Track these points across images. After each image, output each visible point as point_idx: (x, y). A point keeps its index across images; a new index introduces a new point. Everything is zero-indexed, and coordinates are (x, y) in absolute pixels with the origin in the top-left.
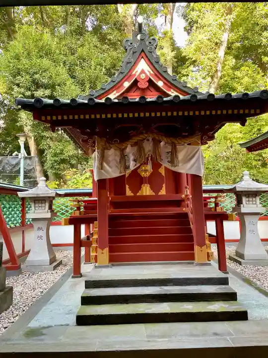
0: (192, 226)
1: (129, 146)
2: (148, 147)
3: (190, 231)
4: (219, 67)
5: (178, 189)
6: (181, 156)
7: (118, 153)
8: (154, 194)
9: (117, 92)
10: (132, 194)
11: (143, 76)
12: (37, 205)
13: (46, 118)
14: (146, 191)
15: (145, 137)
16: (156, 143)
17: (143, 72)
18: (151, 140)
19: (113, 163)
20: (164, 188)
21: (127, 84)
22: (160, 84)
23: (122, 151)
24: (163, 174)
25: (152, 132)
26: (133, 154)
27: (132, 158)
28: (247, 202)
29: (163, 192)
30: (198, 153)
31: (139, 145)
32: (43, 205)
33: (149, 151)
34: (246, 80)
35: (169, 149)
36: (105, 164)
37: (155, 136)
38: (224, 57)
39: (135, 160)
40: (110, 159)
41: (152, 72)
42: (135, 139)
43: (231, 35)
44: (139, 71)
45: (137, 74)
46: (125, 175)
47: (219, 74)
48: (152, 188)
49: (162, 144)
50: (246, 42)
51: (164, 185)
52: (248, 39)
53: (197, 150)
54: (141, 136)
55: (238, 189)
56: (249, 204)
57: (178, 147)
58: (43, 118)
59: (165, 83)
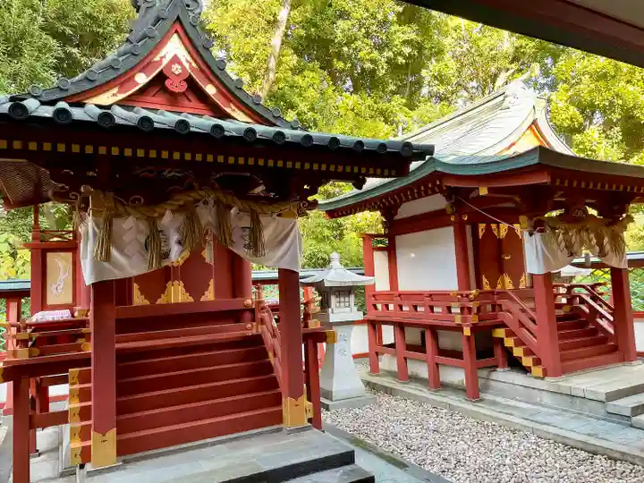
1: (168, 213)
2: (207, 215)
3: (270, 368)
4: (272, 64)
5: (235, 288)
6: (267, 234)
7: (143, 226)
8: (191, 299)
9: (119, 92)
10: (147, 302)
11: (176, 69)
14: (177, 294)
15: (198, 197)
16: (222, 209)
17: (175, 60)
18: (211, 202)
19: (132, 249)
20: (211, 288)
21: (142, 79)
22: (210, 90)
23: (152, 223)
25: (213, 189)
26: (178, 230)
27: (174, 237)
28: (338, 304)
29: (209, 295)
30: (294, 231)
31: (189, 212)
33: (208, 224)
34: (311, 93)
35: (246, 222)
36: (114, 252)
37: (221, 196)
38: (281, 48)
39: (179, 243)
40: (127, 238)
41: (194, 65)
42: (182, 199)
43: (292, 13)
44: (169, 58)
45: (165, 62)
47: (272, 76)
48: (188, 289)
49: (233, 211)
50: (313, 29)
51: (212, 282)
52: (315, 25)
53: (291, 225)
54: (192, 194)
55: (327, 284)
56: (340, 307)
57: (263, 219)
59: (218, 90)
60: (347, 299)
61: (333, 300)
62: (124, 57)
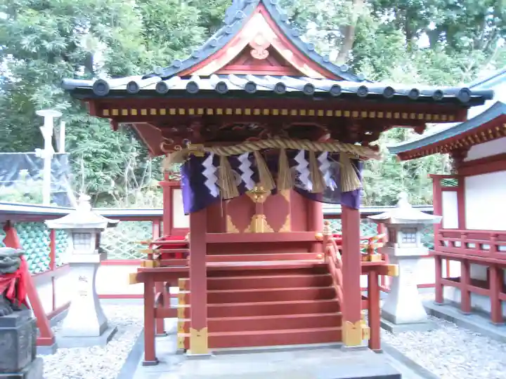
0: (336, 286)
5: (309, 223)
8: (272, 231)
9: (217, 64)
10: (237, 231)
12: (76, 241)
13: (111, 112)
14: (260, 225)
20: (288, 222)
21: (233, 52)
22: (287, 55)
28: (405, 240)
29: (287, 228)
32: (87, 241)
41: (275, 36)
48: (269, 221)
51: (289, 217)
55: (393, 221)
56: (406, 242)
58: (106, 112)
59: (294, 54)
60: (413, 235)
61: (400, 236)
62: (220, 37)
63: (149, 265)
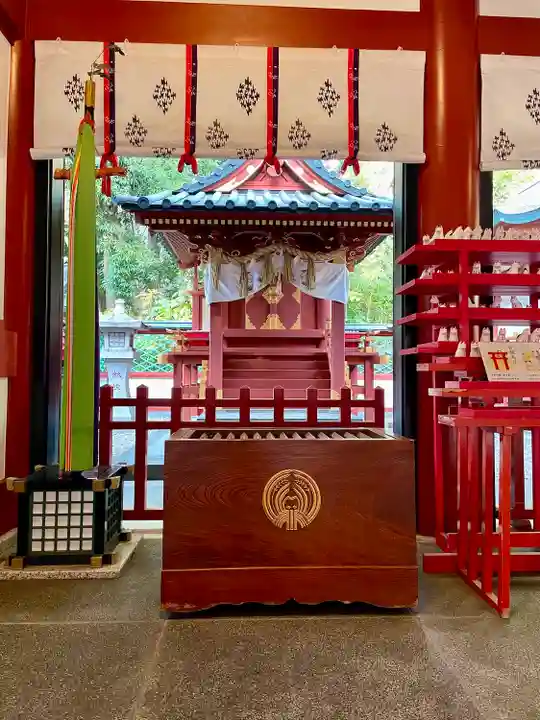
0: (331, 370)
1: (253, 261)
2: (278, 262)
3: (328, 375)
5: (317, 322)
6: (319, 276)
7: (239, 269)
8: (284, 328)
9: (237, 181)
10: (254, 328)
12: (112, 340)
13: (150, 221)
14: (274, 324)
15: (274, 250)
16: (289, 258)
18: (282, 253)
20: (299, 321)
21: (251, 170)
22: (299, 171)
23: (243, 266)
24: (299, 301)
25: (283, 244)
26: (258, 272)
27: (256, 276)
29: (297, 326)
30: (339, 277)
31: (266, 260)
32: (122, 340)
33: (279, 268)
35: (305, 266)
36: (221, 283)
37: (288, 249)
39: (260, 280)
40: (228, 276)
42: (261, 252)
46: (244, 299)
48: (282, 320)
49: (296, 259)
54: (268, 248)
57: (316, 265)
58: (147, 221)
59: (305, 171)
63: (179, 350)
